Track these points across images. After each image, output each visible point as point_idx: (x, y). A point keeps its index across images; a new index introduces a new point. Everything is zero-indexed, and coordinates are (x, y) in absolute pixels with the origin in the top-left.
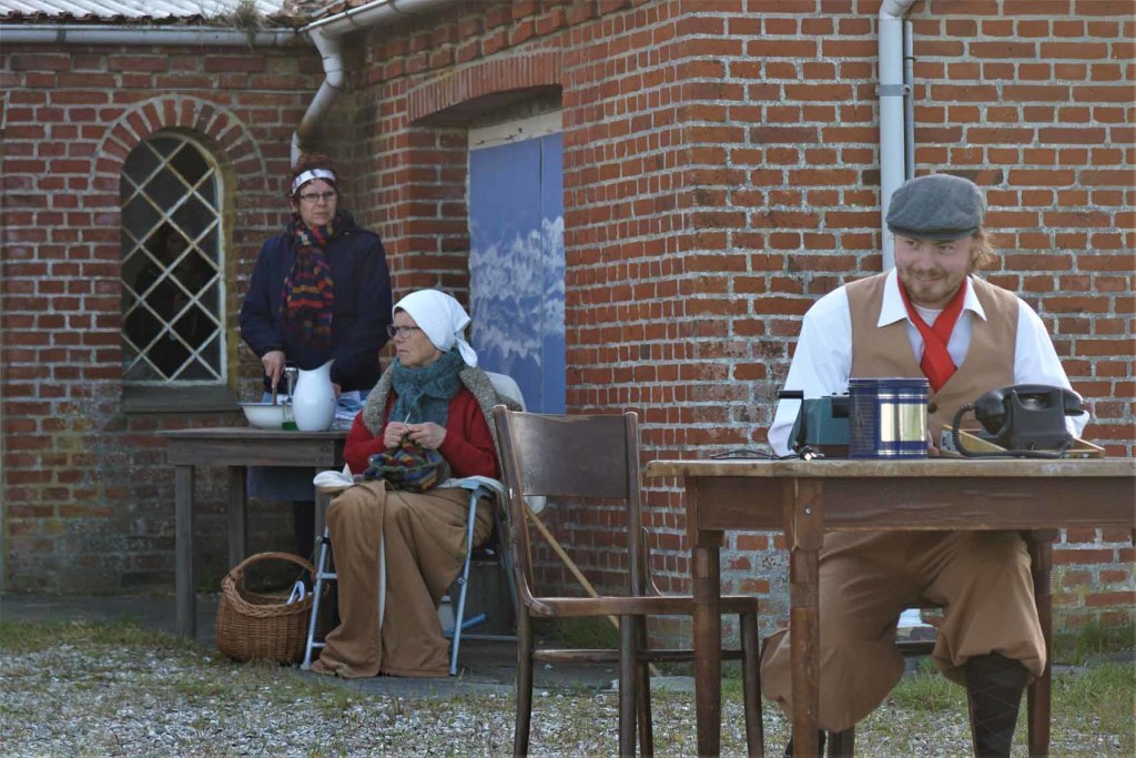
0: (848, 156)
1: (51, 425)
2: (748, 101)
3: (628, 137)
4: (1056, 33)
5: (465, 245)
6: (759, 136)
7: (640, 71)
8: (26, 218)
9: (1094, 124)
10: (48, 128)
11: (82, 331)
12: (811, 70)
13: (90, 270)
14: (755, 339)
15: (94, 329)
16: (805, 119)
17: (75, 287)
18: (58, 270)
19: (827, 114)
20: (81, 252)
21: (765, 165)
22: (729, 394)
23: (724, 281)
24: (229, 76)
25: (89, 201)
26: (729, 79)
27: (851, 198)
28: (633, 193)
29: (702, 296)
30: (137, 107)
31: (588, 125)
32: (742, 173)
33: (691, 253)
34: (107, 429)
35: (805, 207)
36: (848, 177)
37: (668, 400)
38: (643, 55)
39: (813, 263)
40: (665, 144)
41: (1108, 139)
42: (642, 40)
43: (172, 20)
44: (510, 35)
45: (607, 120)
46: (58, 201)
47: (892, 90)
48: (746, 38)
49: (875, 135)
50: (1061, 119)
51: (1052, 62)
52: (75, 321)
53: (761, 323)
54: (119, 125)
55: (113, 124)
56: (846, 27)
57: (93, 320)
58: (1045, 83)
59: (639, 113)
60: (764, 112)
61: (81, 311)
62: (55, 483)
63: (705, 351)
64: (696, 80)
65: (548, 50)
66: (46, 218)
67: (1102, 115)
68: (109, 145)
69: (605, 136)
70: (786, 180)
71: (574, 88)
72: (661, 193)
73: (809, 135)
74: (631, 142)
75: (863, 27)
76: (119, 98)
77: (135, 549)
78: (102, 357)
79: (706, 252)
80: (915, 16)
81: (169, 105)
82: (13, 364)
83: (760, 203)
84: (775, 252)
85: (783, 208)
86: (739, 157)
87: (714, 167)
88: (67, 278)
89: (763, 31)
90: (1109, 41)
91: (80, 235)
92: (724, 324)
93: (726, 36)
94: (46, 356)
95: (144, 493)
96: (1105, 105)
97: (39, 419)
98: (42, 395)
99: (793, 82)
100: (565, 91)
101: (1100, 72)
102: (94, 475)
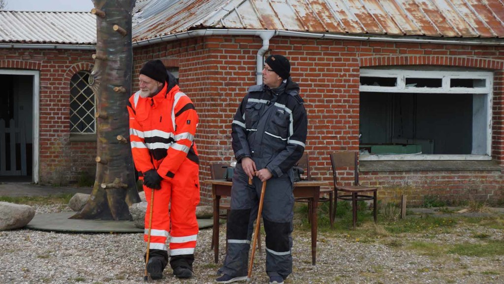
1: (51, 144)
2: (224, 76)
3: (195, 82)
4: (301, 60)
6: (227, 84)
7: (198, 66)
8: (47, 92)
9: (310, 82)
10: (52, 70)
11: (60, 120)
13: (62, 105)
14: (225, 135)
15: (63, 120)
16: (238, 80)
17: (59, 109)
18: (54, 105)
19: (244, 79)
20: (60, 101)
21: (228, 92)
22: (218, 148)
23: (217, 120)
25: (62, 88)
26: (219, 70)
28: (195, 96)
29: (212, 124)
30: (75, 65)
31: (185, 78)
32: (222, 93)
33: (209, 113)
34: (66, 145)
37: (203, 149)
38: (199, 63)
40: (203, 85)
41: (313, 86)
42: (198, 59)
44: (167, 53)
45: (189, 77)
46: (55, 88)
47: (260, 74)
48: (224, 60)
50: (302, 81)
51: (300, 67)
53: (226, 131)
54: (70, 69)
55: (69, 69)
56: (249, 58)
57: (63, 118)
58: (298, 72)
59: (197, 77)
60: (228, 78)
61: (60, 116)
62: (53, 158)
63: (212, 138)
64: (211, 70)
65: (176, 58)
66: (51, 92)
67: (311, 80)
68: (67, 74)
69: (189, 81)
70: (233, 95)
71: (182, 68)
72: (202, 97)
74: (195, 84)
75: (253, 58)
77: (73, 175)
78: (65, 127)
79: (213, 113)
80: (266, 55)
82: (43, 129)
83: (226, 101)
84: (230, 113)
85: (232, 102)
86: (221, 89)
87: (215, 92)
88: (56, 107)
89: (228, 58)
90: (314, 62)
91: (60, 97)
92: (217, 131)
93: (219, 59)
95: (75, 161)
96: (312, 78)
98: (50, 136)
99: (235, 71)
100: (180, 69)
101: (311, 70)
102: (63, 157)
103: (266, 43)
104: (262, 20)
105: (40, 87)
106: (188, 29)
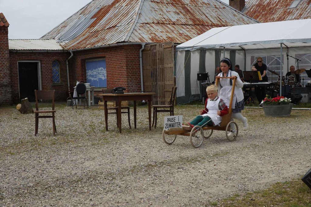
0: (137, 63)
5: (86, 70)
8: (44, 68)
10: (45, 60)
12: (135, 56)
13: (50, 73)
18: (47, 73)
20: (49, 71)
21: (131, 64)
23: (129, 73)
24: (61, 55)
27: (138, 66)
28: (117, 66)
31: (110, 60)
33: (126, 71)
34: (52, 87)
35: (134, 67)
36: (137, 65)
39: (135, 72)
43: (57, 50)
44: (98, 52)
46: (47, 66)
47: (141, 57)
48: (129, 53)
49: (140, 61)
52: (49, 77)
54: (52, 60)
60: (131, 59)
65: (104, 53)
66: (46, 68)
70: (133, 65)
71: (107, 57)
72: (121, 66)
73: (134, 61)
74: (116, 62)
76: (52, 57)
81: (56, 58)
82: (43, 81)
83: (131, 67)
84: (132, 71)
87: (128, 64)
89: (131, 52)
92: (129, 77)
94: (46, 81)
97: (46, 86)
99: (133, 57)
103: (143, 47)
104: (140, 39)
105: (41, 67)
106: (115, 43)
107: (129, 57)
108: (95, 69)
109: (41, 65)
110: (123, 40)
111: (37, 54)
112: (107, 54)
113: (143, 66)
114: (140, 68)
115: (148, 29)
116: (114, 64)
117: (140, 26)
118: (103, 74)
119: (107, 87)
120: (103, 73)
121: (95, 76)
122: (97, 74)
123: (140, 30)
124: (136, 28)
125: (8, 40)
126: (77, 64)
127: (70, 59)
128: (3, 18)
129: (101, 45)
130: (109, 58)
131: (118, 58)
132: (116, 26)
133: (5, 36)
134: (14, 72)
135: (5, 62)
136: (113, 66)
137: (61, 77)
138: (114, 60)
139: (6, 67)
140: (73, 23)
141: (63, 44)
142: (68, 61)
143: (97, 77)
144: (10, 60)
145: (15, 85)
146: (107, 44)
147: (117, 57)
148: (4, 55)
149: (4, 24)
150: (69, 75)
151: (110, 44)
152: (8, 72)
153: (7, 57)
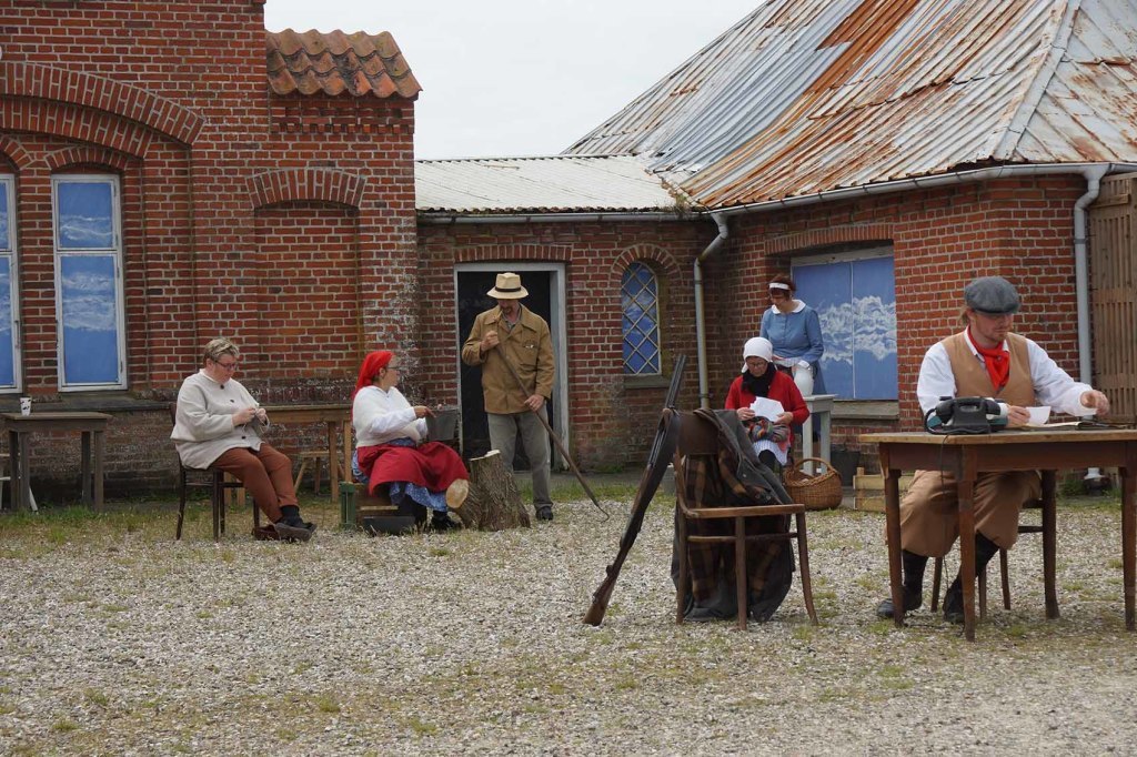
0: (1062, 271)
1: (593, 395)
2: (1021, 247)
6: (1027, 263)
7: (957, 234)
8: (581, 301)
10: (590, 260)
11: (606, 352)
12: (1047, 233)
13: (610, 324)
15: (611, 351)
16: (1045, 255)
17: (603, 332)
18: (596, 324)
20: (605, 316)
21: (1029, 275)
24: (667, 235)
25: (608, 293)
26: (1014, 238)
27: (1063, 289)
28: (951, 288)
30: (627, 249)
31: (915, 257)
34: (618, 396)
35: (1045, 293)
36: (1061, 280)
38: (960, 227)
39: (1049, 318)
40: (977, 266)
42: (958, 220)
43: (646, 209)
44: (854, 216)
46: (596, 293)
47: (1080, 241)
48: (1020, 220)
49: (1073, 261)
52: (604, 348)
54: (620, 258)
55: (618, 257)
56: (1061, 214)
57: (611, 347)
59: (958, 252)
60: (1028, 252)
61: (606, 343)
62: (596, 422)
64: (1001, 238)
65: (883, 224)
66: (590, 301)
68: (616, 267)
69: (929, 263)
70: (1037, 282)
71: (903, 241)
73: (1045, 262)
74: (950, 266)
75: (1067, 214)
76: (620, 245)
78: (615, 363)
81: (641, 248)
82: (575, 368)
83: (1026, 292)
84: (1034, 313)
85: (1036, 294)
86: (1019, 272)
88: (599, 328)
89: (1027, 216)
91: (604, 308)
93: (1012, 219)
94: (592, 364)
97: (589, 393)
98: (589, 382)
99: (1039, 238)
100: (896, 242)
102: (613, 418)
103: (1094, 186)
104: (1078, 146)
105: (569, 294)
106: (944, 167)
107: (1016, 243)
108: (837, 306)
109: (569, 285)
110: (985, 154)
111: (549, 231)
112: (900, 228)
113: (1090, 289)
114: (1074, 298)
115: (1120, 92)
116: (938, 278)
117: (1077, 80)
118: (879, 332)
119: (901, 396)
120: (881, 323)
121: (836, 342)
122: (850, 330)
123: (1076, 97)
124: (1058, 90)
125: (412, 165)
126: (746, 281)
127: (709, 256)
128: (393, 60)
129: (871, 182)
130: (913, 245)
131: (959, 248)
132: (949, 79)
133: (397, 147)
134: (439, 320)
135: (395, 271)
136: (934, 287)
137: (663, 347)
138: (937, 260)
139: (402, 295)
140: (728, 74)
141: (678, 178)
142: (701, 266)
143: (848, 347)
144: (420, 264)
145: (440, 386)
146: (903, 175)
147: (954, 239)
148: (393, 238)
149: (394, 88)
150: (708, 337)
151: (920, 175)
152: (410, 320)
153: (406, 246)
